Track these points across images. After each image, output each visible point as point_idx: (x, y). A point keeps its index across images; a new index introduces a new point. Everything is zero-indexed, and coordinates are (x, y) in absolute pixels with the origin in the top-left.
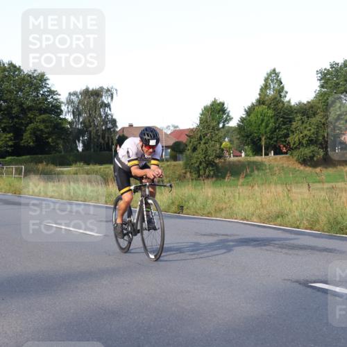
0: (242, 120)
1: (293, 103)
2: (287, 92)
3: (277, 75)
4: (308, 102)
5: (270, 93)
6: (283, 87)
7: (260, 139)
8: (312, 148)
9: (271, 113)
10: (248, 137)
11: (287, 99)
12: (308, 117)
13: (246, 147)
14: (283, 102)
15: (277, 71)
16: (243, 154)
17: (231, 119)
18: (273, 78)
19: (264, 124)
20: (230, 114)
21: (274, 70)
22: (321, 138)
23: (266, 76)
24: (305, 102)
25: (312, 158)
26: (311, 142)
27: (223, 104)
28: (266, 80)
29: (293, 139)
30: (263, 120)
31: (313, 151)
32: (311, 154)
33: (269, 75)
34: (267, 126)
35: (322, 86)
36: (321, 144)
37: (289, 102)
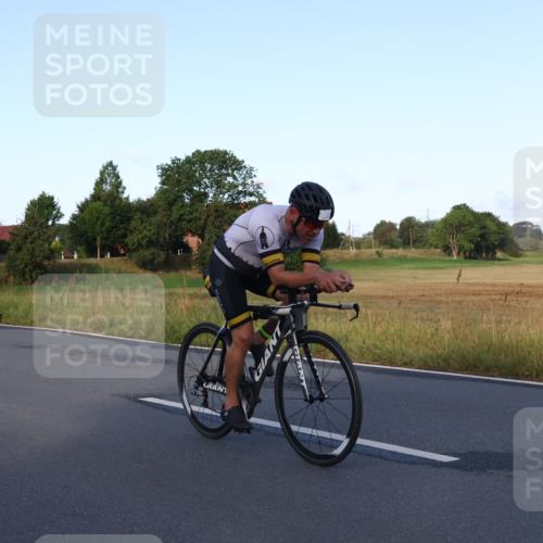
0: (74, 217)
1: (131, 200)
2: (125, 188)
3: (114, 168)
4: (148, 200)
5: (107, 187)
6: (121, 183)
7: (95, 239)
8: (152, 250)
9: (107, 210)
10: (81, 236)
11: (125, 195)
12: (148, 216)
13: (79, 248)
14: (121, 199)
15: (115, 163)
16: (76, 256)
17: (62, 215)
18: (109, 172)
19: (99, 223)
20: (61, 210)
21: (111, 163)
22: (162, 239)
23: (101, 168)
24: (145, 199)
25: (152, 261)
26: (151, 243)
27: (52, 198)
28: (102, 173)
29: (132, 240)
30: (98, 218)
31: (153, 254)
32: (151, 257)
33: (105, 168)
34: (102, 225)
35: (163, 183)
36: (162, 246)
37: (127, 198)
